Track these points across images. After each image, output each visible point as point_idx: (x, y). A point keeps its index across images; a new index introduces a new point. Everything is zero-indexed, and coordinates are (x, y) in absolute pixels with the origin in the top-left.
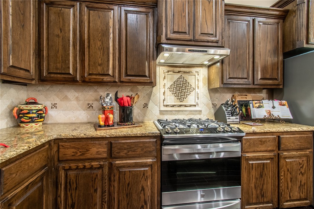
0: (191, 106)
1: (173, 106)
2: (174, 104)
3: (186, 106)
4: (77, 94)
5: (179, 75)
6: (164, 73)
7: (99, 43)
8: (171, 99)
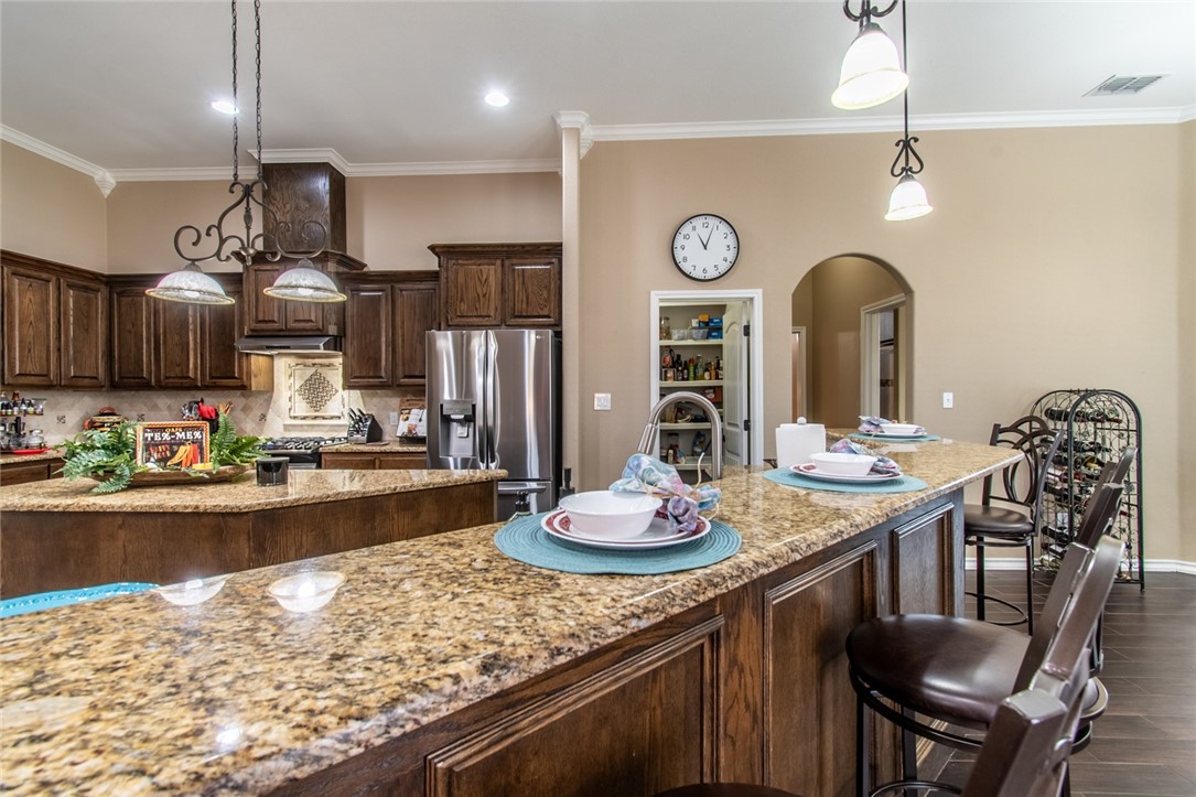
0: (332, 418)
1: (304, 418)
2: (305, 414)
3: (324, 418)
4: (169, 402)
5: (312, 370)
6: (290, 367)
7: (177, 338)
8: (301, 408)
